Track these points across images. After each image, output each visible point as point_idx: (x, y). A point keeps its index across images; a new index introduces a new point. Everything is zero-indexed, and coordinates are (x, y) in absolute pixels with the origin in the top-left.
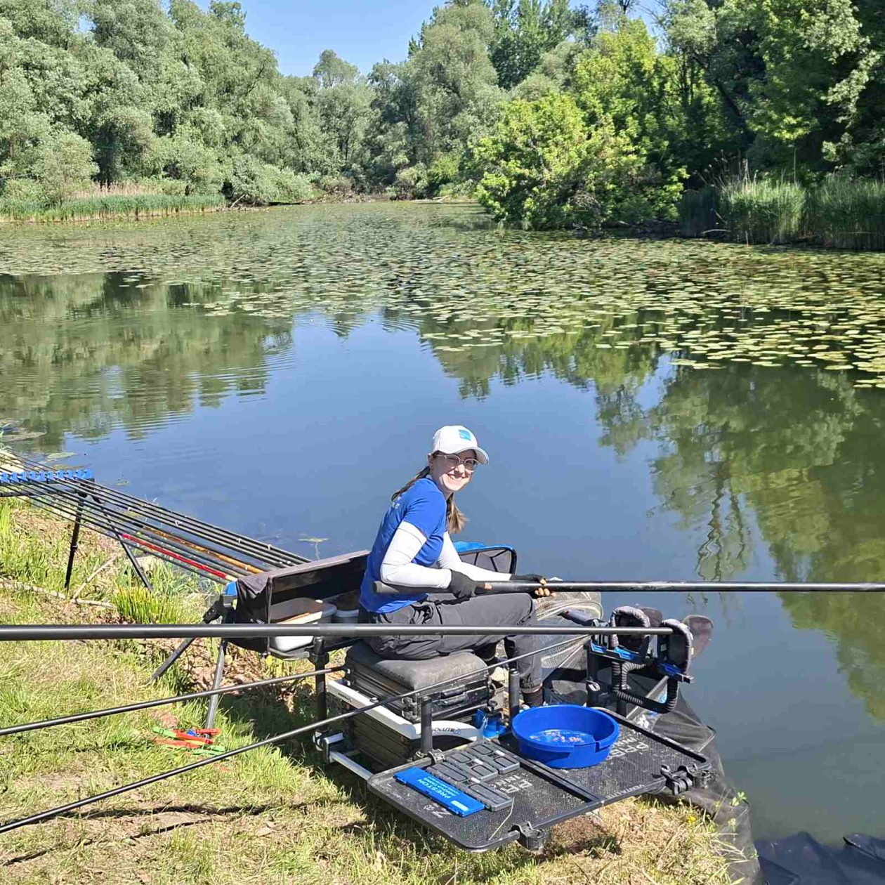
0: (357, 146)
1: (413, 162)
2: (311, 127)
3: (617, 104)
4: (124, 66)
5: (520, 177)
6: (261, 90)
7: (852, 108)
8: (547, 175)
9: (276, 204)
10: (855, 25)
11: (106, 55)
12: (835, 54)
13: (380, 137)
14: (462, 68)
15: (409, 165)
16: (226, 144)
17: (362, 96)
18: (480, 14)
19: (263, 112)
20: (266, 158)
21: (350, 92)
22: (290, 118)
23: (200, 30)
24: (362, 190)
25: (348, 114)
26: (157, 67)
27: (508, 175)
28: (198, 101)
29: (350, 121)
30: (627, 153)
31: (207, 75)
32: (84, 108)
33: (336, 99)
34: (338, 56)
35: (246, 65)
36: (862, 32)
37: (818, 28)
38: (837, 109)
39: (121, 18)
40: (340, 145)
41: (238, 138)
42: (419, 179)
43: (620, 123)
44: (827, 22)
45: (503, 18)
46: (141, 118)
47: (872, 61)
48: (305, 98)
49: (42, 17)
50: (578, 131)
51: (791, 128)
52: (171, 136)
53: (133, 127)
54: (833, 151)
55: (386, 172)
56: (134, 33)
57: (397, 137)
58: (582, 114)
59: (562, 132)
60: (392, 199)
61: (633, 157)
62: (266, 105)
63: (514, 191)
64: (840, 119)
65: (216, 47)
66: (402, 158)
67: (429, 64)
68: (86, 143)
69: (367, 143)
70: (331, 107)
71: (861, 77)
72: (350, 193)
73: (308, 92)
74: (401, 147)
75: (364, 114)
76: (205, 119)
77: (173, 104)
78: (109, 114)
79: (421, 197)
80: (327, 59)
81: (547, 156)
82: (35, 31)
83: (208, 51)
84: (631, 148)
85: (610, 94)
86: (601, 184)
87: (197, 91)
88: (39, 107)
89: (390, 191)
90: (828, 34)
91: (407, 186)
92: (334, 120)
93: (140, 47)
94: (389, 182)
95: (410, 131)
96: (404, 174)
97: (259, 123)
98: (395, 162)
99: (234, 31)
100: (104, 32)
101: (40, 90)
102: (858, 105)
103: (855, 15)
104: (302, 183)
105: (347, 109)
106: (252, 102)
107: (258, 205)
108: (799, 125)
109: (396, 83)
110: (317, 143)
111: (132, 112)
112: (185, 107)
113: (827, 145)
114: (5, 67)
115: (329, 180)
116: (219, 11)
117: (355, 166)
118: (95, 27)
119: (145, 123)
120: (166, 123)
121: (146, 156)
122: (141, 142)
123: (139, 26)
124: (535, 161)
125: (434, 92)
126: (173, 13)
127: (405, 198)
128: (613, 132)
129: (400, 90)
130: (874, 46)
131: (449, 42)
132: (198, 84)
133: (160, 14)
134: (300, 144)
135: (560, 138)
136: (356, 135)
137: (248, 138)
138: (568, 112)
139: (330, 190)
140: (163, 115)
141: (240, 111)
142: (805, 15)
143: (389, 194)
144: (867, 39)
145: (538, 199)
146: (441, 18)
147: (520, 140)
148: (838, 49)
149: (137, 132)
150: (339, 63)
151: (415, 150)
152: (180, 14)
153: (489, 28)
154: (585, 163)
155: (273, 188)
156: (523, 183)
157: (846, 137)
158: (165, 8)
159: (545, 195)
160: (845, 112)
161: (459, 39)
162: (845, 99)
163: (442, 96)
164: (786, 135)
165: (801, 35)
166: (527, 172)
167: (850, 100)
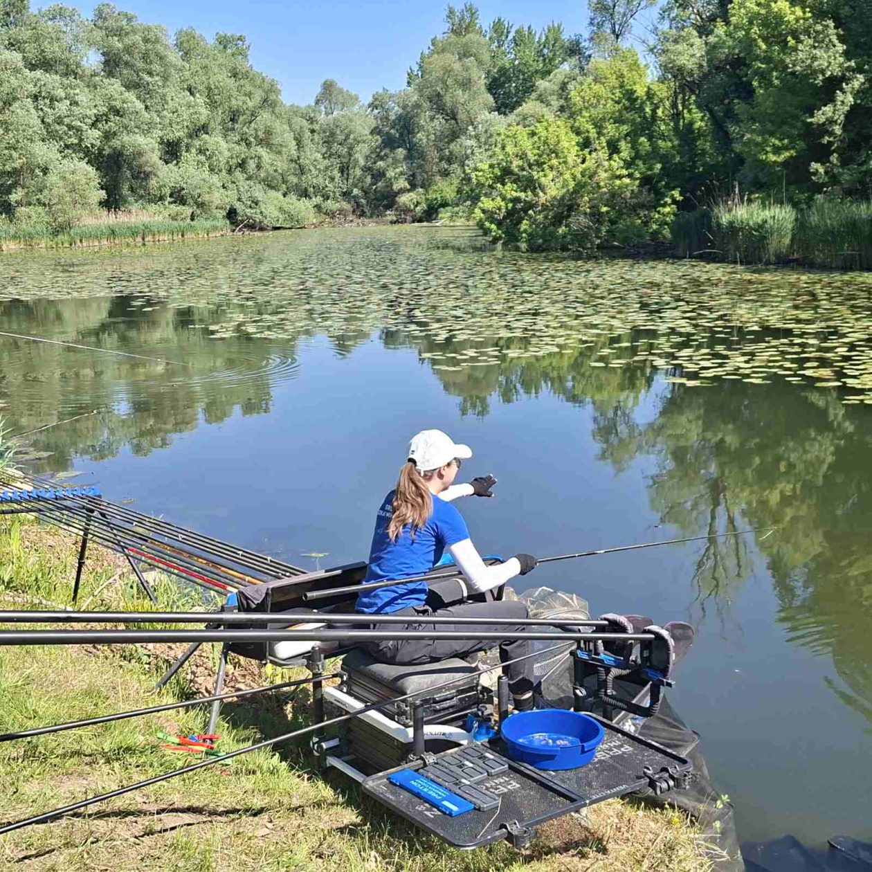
0: (358, 172)
1: (413, 187)
2: (313, 154)
3: (610, 129)
4: (131, 96)
5: (516, 200)
6: (264, 119)
7: (838, 130)
8: (543, 198)
9: (278, 228)
10: (842, 48)
11: (114, 87)
12: (821, 77)
13: (380, 163)
14: (462, 97)
15: (409, 190)
16: (230, 171)
17: (362, 124)
19: (266, 140)
20: (269, 184)
21: (351, 120)
22: (293, 145)
23: (206, 62)
24: (363, 214)
25: (349, 141)
26: (163, 97)
27: (504, 198)
28: (204, 128)
29: (351, 148)
30: (620, 177)
31: (213, 104)
32: (93, 137)
33: (337, 127)
34: (340, 85)
35: (250, 95)
36: (847, 55)
37: (803, 53)
38: (823, 129)
39: (128, 50)
40: (342, 171)
42: (418, 204)
43: (613, 148)
45: (499, 47)
46: (147, 145)
47: (856, 85)
48: (305, 124)
49: (51, 48)
50: (572, 156)
52: (178, 162)
53: (140, 154)
54: (822, 171)
55: (387, 197)
56: (140, 64)
57: (396, 162)
58: (576, 139)
59: (557, 156)
60: (393, 222)
61: (627, 181)
62: (269, 133)
63: (510, 214)
64: (827, 141)
65: (221, 78)
66: (402, 183)
67: (427, 92)
69: (368, 169)
70: (333, 134)
71: (846, 99)
72: (351, 217)
73: (311, 120)
74: (401, 173)
75: (364, 141)
76: (210, 147)
77: (178, 133)
78: (116, 143)
79: (420, 221)
80: (328, 88)
81: (542, 180)
82: (45, 64)
83: (213, 81)
84: (625, 172)
85: (603, 119)
86: (596, 206)
87: (203, 120)
88: (48, 137)
89: (390, 215)
90: (813, 58)
91: (407, 210)
92: (335, 147)
93: (146, 77)
94: (389, 207)
95: (409, 157)
96: (404, 199)
97: (262, 151)
98: (396, 187)
99: (239, 63)
100: (112, 64)
101: (50, 120)
102: (845, 128)
103: (840, 37)
104: (304, 208)
105: (347, 137)
106: (256, 130)
107: (262, 229)
108: (786, 148)
109: (395, 111)
110: (319, 170)
111: (141, 140)
112: (190, 136)
113: (815, 166)
114: (15, 99)
115: (330, 205)
116: (224, 42)
117: (356, 191)
118: (103, 59)
119: (153, 150)
120: (172, 151)
121: (153, 182)
122: (148, 169)
123: (145, 57)
124: (530, 185)
125: (432, 119)
126: (179, 45)
127: (405, 221)
128: (606, 156)
129: (400, 118)
130: (859, 70)
131: (448, 71)
132: (204, 113)
133: (166, 46)
134: (302, 171)
135: (555, 162)
136: (357, 161)
137: (252, 165)
138: (563, 137)
139: (332, 215)
140: (169, 144)
141: (244, 140)
142: (791, 42)
143: (389, 218)
144: (853, 63)
145: (533, 221)
146: (439, 48)
147: (515, 164)
148: (823, 72)
149: (144, 159)
150: (341, 92)
151: (413, 175)
152: (187, 47)
153: (486, 57)
154: (580, 186)
155: (276, 213)
156: (519, 206)
157: (834, 158)
158: (171, 41)
159: (540, 217)
160: (831, 134)
161: (457, 66)
162: (831, 122)
163: (439, 123)
164: (772, 158)
165: (788, 60)
166: (522, 195)
167: (836, 122)
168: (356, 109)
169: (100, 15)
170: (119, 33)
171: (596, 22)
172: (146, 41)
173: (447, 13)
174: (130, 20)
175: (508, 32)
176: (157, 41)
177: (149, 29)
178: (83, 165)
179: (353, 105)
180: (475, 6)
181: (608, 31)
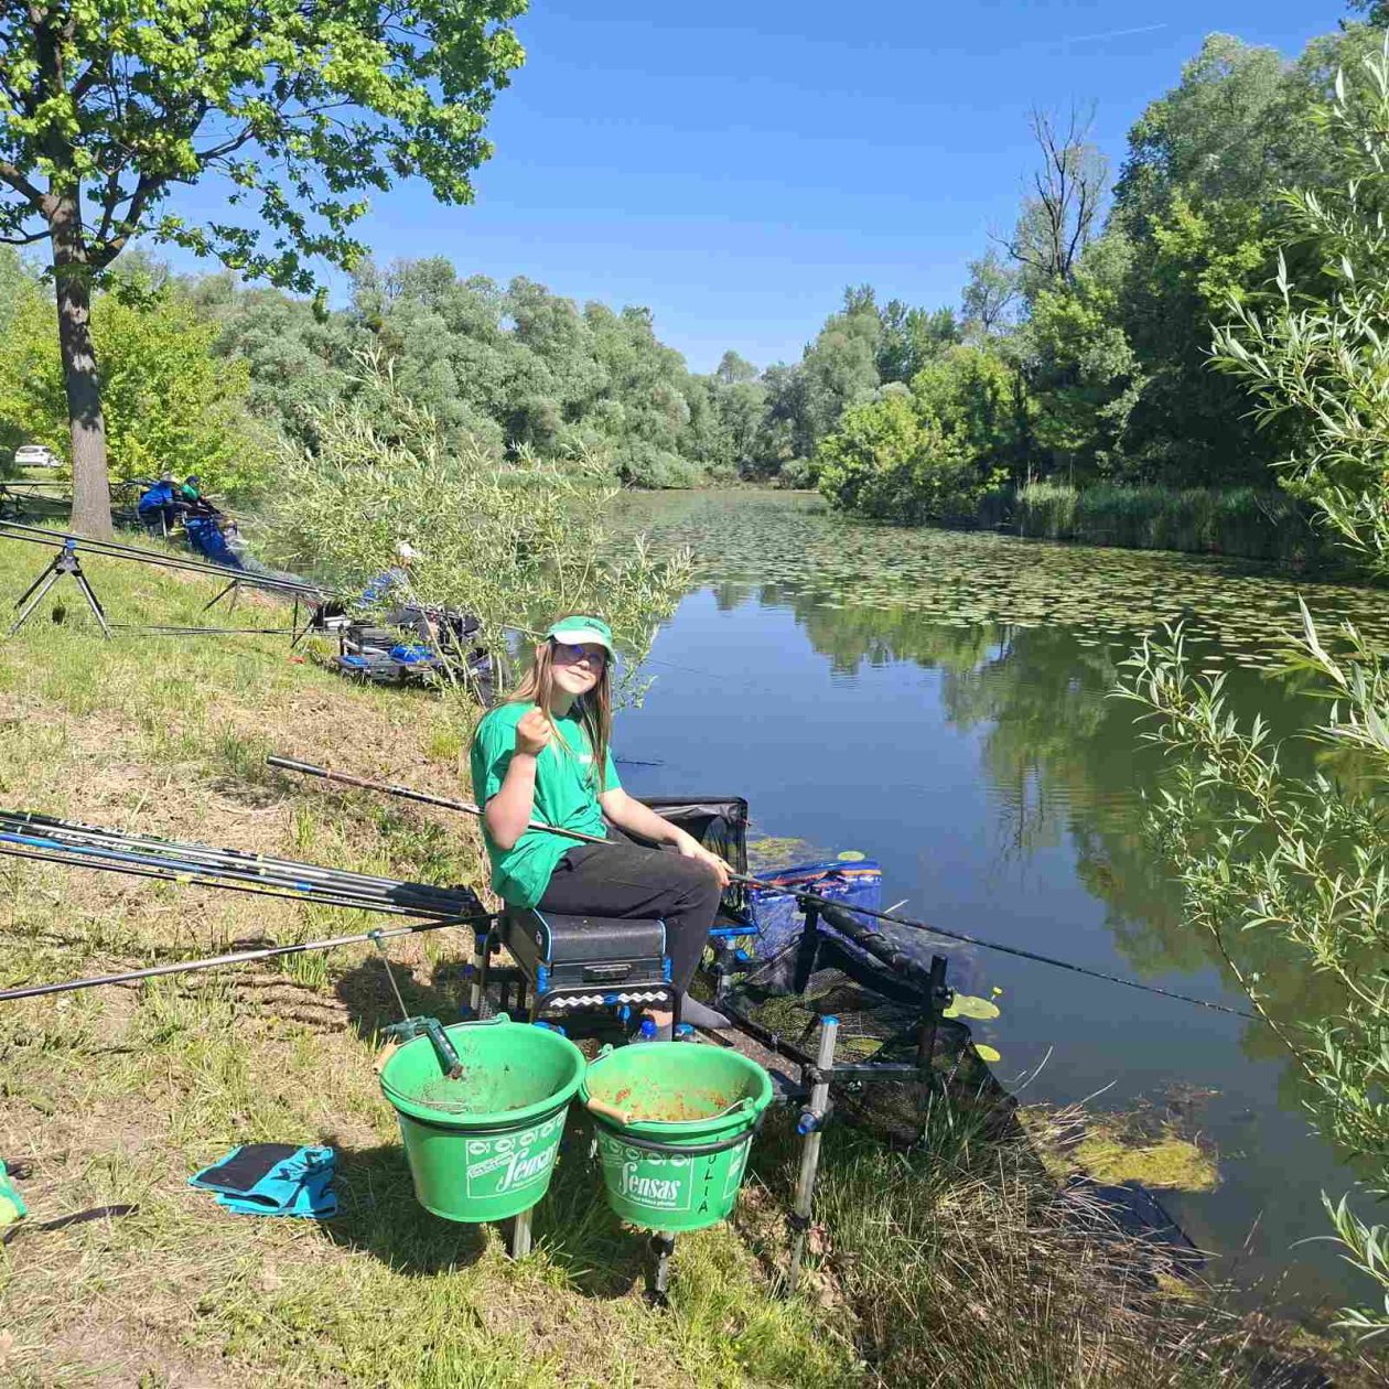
0: (752, 439)
1: (797, 456)
2: (709, 420)
3: (950, 410)
4: (539, 360)
5: (855, 471)
6: (662, 385)
7: (1123, 424)
8: (879, 470)
9: (667, 488)
10: (1130, 353)
11: (523, 350)
12: (1109, 376)
13: (770, 432)
14: (848, 373)
15: (795, 458)
16: (626, 433)
17: (758, 395)
18: (868, 323)
19: (662, 404)
20: (662, 445)
21: (747, 391)
22: (687, 411)
23: (611, 331)
24: (750, 479)
25: (745, 410)
26: (568, 363)
27: (845, 468)
28: (605, 393)
29: (745, 417)
30: (951, 455)
31: (613, 369)
32: (500, 395)
33: (734, 396)
34: (741, 356)
35: (650, 363)
36: (1135, 358)
37: (1094, 353)
38: (1111, 423)
39: (539, 317)
40: (736, 437)
41: (637, 428)
42: (801, 471)
43: (948, 428)
44: (1102, 349)
45: (893, 327)
46: (550, 404)
47: (1142, 384)
48: (706, 393)
49: (468, 315)
50: (909, 432)
51: (1072, 438)
52: (578, 422)
53: (543, 413)
54: (1106, 459)
55: (771, 464)
56: (550, 332)
57: (785, 431)
58: (916, 418)
59: (895, 432)
60: (776, 488)
61: (959, 458)
62: (666, 397)
63: (850, 482)
64: (1113, 433)
65: (623, 347)
66: (787, 451)
67: (816, 368)
68: (498, 428)
69: (760, 437)
70: (730, 403)
71: (1133, 396)
72: (739, 480)
73: (711, 389)
74: (786, 442)
75: (757, 410)
76: (608, 410)
77: (580, 396)
78: (522, 401)
79: (801, 487)
80: (729, 360)
81: (879, 454)
82: (462, 328)
83: (615, 350)
84: (958, 450)
85: (944, 401)
86: (929, 481)
87: (604, 385)
88: (462, 394)
89: (775, 481)
90: (1103, 359)
91: (790, 478)
92: (731, 415)
93: (554, 344)
94: (774, 473)
95: (798, 428)
96: (788, 466)
97: (655, 414)
98: (780, 455)
99: (642, 333)
100: (525, 330)
101: (464, 379)
102: (1129, 422)
103: (1128, 343)
104: (695, 470)
105: (742, 407)
106: (652, 395)
107: (652, 488)
108: (1080, 436)
109: (786, 382)
110: (715, 436)
111: (543, 400)
112: (591, 399)
113: (1101, 454)
114: (435, 358)
115: (721, 469)
116: (631, 313)
117: (745, 457)
118: (516, 326)
119: (554, 410)
120: (573, 412)
121: (553, 440)
122: (549, 427)
123: (555, 325)
124: (868, 457)
125: (822, 391)
126: (589, 315)
127: (788, 488)
128: (941, 435)
129: (790, 390)
130: (1145, 371)
131: (837, 348)
132: (604, 378)
133: (574, 317)
134: (698, 435)
135: (892, 438)
136: (751, 428)
137: (646, 427)
138: (901, 416)
139: (719, 478)
140: (572, 405)
141: (641, 404)
142: (1084, 341)
143: (773, 484)
144: (1139, 365)
145: (869, 490)
146: (832, 327)
147: (859, 437)
148: (1111, 372)
149: (546, 418)
150: (741, 364)
151: (800, 445)
152: (594, 317)
153: (877, 336)
154: (913, 461)
155: (666, 474)
156: (857, 476)
157: (1117, 447)
158: (582, 311)
159: (875, 487)
160: (1117, 427)
161: (846, 346)
162: (1118, 416)
163: (828, 395)
164: (1067, 444)
165: (1081, 358)
166: (861, 467)
167: (1121, 417)
168: (754, 380)
169: (515, 287)
170: (531, 302)
171: (968, 308)
172: (556, 310)
173: (843, 293)
174: (542, 291)
175: (903, 313)
176: (566, 312)
177: (559, 301)
178: (491, 422)
179: (752, 375)
180: (872, 287)
181: (979, 318)
